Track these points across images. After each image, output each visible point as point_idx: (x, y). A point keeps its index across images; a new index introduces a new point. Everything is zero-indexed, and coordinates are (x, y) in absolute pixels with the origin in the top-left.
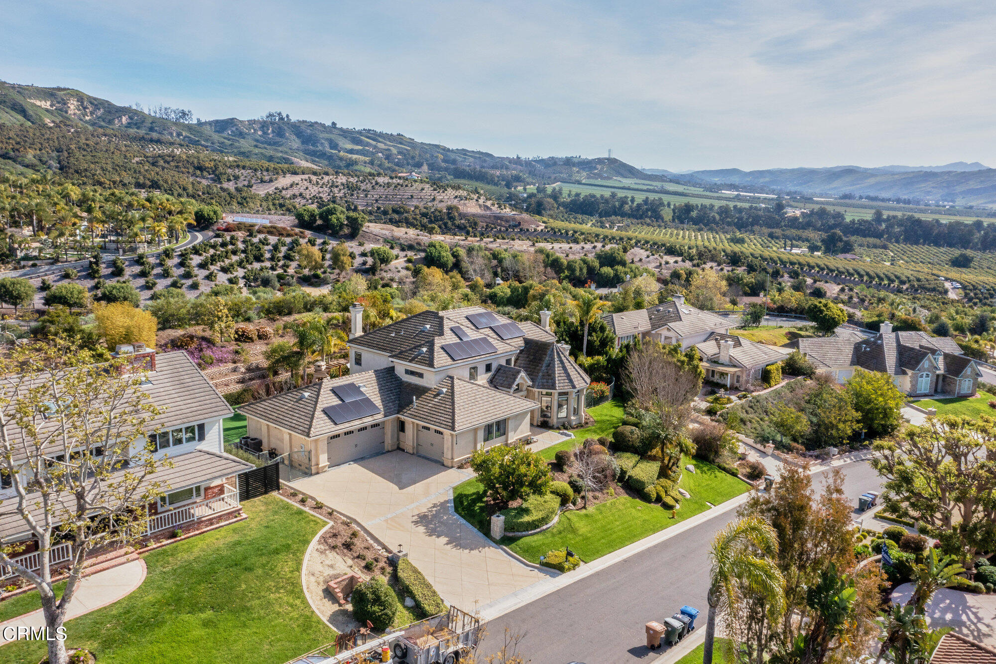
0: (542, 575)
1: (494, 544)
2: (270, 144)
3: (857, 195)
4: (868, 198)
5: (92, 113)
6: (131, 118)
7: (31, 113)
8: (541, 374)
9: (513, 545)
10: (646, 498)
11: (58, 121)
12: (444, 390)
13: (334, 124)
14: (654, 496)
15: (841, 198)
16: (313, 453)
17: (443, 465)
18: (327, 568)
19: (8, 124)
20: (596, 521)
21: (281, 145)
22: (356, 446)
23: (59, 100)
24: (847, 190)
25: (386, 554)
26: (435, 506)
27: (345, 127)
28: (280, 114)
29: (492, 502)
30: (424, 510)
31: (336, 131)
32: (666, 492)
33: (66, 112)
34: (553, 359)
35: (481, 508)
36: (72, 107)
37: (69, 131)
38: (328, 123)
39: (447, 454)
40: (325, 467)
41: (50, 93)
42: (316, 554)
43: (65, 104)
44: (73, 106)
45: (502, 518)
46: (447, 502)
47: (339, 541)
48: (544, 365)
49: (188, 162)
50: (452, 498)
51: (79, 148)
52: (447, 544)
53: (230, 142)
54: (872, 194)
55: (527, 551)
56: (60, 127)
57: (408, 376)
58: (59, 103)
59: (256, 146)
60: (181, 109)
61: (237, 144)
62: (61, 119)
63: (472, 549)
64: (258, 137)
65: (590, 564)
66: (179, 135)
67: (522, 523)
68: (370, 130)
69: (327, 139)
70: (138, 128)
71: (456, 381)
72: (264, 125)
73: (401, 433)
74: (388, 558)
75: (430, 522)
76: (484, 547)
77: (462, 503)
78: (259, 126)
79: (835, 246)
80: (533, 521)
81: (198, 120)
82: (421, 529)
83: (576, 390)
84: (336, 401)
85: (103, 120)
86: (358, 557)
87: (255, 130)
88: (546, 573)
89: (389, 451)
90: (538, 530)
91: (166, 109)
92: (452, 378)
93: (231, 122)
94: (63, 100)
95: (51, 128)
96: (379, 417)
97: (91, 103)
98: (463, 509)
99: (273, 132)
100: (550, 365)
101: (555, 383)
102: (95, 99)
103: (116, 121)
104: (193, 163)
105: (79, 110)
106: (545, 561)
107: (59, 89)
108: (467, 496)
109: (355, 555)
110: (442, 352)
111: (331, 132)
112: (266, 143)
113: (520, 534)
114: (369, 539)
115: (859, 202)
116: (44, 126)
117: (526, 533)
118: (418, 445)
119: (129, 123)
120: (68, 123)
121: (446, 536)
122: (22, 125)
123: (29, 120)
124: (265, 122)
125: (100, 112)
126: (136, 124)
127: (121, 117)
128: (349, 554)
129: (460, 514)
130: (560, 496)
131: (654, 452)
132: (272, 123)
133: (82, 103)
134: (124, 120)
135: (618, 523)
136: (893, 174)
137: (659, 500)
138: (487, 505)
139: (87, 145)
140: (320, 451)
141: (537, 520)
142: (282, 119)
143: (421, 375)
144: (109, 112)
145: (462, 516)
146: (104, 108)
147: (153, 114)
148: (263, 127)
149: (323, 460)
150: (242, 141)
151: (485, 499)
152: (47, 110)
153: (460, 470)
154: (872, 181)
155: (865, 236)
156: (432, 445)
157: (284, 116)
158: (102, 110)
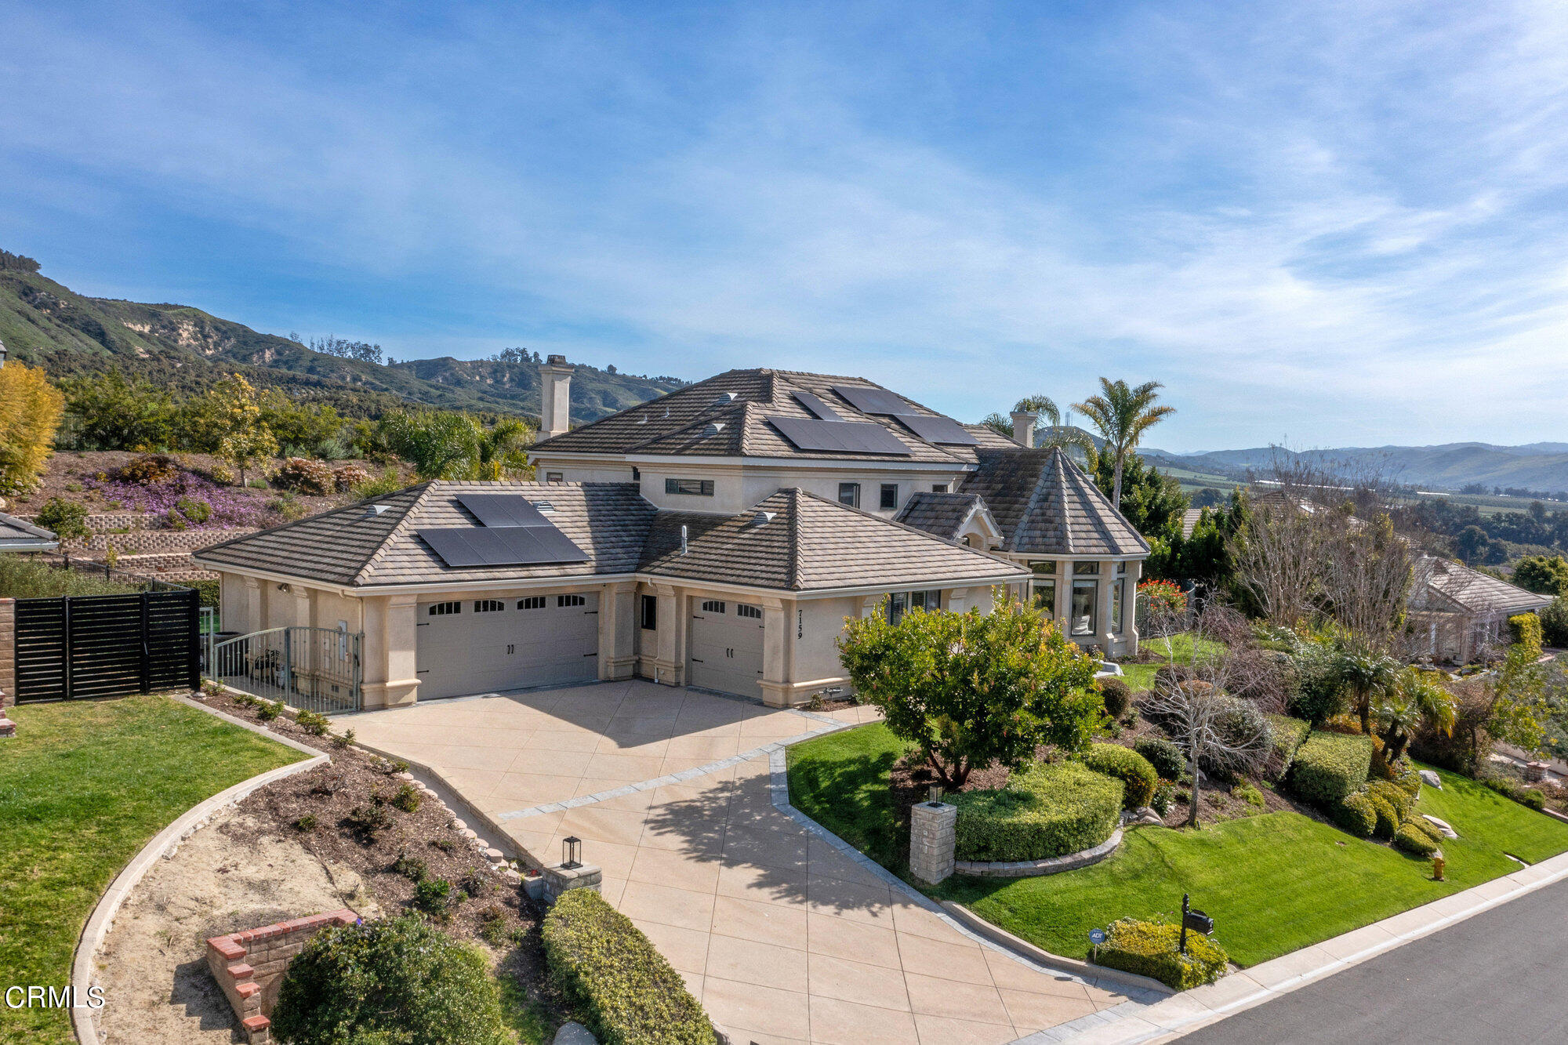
0: (1101, 994)
1: (921, 898)
2: (504, 397)
3: (1491, 488)
4: (1509, 491)
5: (216, 345)
6: (279, 353)
7: (113, 337)
8: (1025, 518)
9: (986, 902)
10: (1348, 821)
11: (156, 351)
12: (770, 516)
13: (611, 368)
14: (1372, 821)
15: (1464, 492)
16: (369, 642)
17: (761, 704)
18: (238, 891)
19: (73, 351)
20: (1235, 859)
21: (523, 400)
22: (511, 649)
23: (166, 322)
24: (1473, 480)
25: (514, 874)
26: (725, 786)
27: (629, 374)
28: (523, 352)
29: (910, 783)
30: (689, 794)
31: (615, 380)
32: (1399, 813)
33: (176, 341)
34: (1057, 485)
35: (873, 795)
36: (185, 335)
37: (173, 367)
38: (602, 367)
39: (773, 670)
40: (407, 689)
41: (150, 313)
42: (211, 841)
43: (174, 329)
44: (186, 333)
45: (949, 810)
46: (769, 778)
47: (330, 812)
48: (1034, 497)
49: (360, 407)
50: (784, 769)
51: (183, 387)
52: (760, 885)
53: (439, 393)
54: (1517, 487)
55: (1038, 920)
56: (158, 360)
57: (673, 497)
58: (164, 327)
59: (481, 399)
60: (363, 342)
61: (448, 395)
62: (162, 348)
63: (844, 905)
64: (485, 387)
65: (1256, 971)
66: (355, 379)
67: (1016, 829)
68: (670, 379)
69: (599, 392)
70: (289, 369)
71: (800, 498)
72: (496, 369)
73: (646, 634)
74: (522, 889)
75: (708, 826)
76: (890, 903)
77: (813, 783)
78: (489, 370)
79: (1473, 553)
80: (1053, 826)
81: (391, 360)
82: (674, 841)
83: (1118, 559)
84: (458, 522)
85: (234, 356)
86: (393, 869)
87: (481, 377)
88: (1117, 989)
89: (608, 681)
90: (1068, 860)
91: (339, 343)
92: (791, 493)
93: (444, 363)
94: (171, 323)
95: (144, 360)
96: (581, 575)
97: (217, 329)
98: (817, 799)
99: (511, 380)
100: (1050, 500)
101: (1064, 537)
102: (224, 323)
103: (255, 358)
104: (368, 409)
105: (196, 339)
106: (1106, 946)
107: (167, 306)
108: (829, 767)
109: (383, 860)
110: (766, 430)
111: (606, 381)
112: (499, 396)
113: (1007, 868)
114: (460, 823)
115: (1494, 498)
116: (134, 357)
117: (1028, 866)
118: (692, 660)
119: (276, 361)
120: (173, 354)
121: (756, 864)
122: (95, 354)
123: (109, 349)
124: (499, 364)
125: (230, 344)
126: (286, 363)
127: (263, 351)
128: (359, 854)
129: (807, 811)
130: (1123, 777)
131: (1341, 719)
132: (510, 367)
133: (202, 328)
134: (268, 355)
135: (1297, 872)
136: (1547, 456)
137: (1383, 832)
138: (894, 789)
139: (197, 383)
140: (390, 638)
141: (1063, 826)
142: (526, 359)
143: (706, 489)
144: (245, 343)
145: (815, 818)
146: (237, 336)
147: (316, 350)
148: (495, 372)
149: (402, 670)
150: (458, 390)
151: (887, 775)
152: (141, 335)
153: (807, 714)
154: (1513, 466)
155: (1520, 542)
156: (730, 653)
157: (531, 354)
158: (233, 341)
